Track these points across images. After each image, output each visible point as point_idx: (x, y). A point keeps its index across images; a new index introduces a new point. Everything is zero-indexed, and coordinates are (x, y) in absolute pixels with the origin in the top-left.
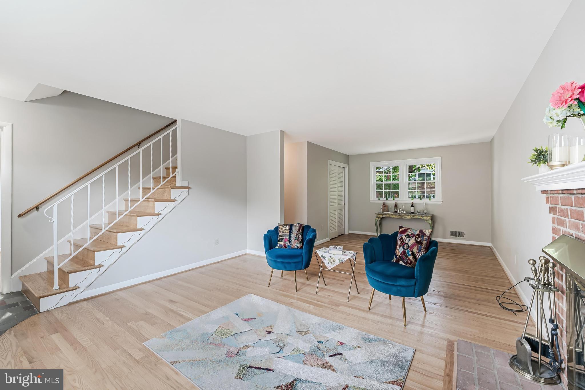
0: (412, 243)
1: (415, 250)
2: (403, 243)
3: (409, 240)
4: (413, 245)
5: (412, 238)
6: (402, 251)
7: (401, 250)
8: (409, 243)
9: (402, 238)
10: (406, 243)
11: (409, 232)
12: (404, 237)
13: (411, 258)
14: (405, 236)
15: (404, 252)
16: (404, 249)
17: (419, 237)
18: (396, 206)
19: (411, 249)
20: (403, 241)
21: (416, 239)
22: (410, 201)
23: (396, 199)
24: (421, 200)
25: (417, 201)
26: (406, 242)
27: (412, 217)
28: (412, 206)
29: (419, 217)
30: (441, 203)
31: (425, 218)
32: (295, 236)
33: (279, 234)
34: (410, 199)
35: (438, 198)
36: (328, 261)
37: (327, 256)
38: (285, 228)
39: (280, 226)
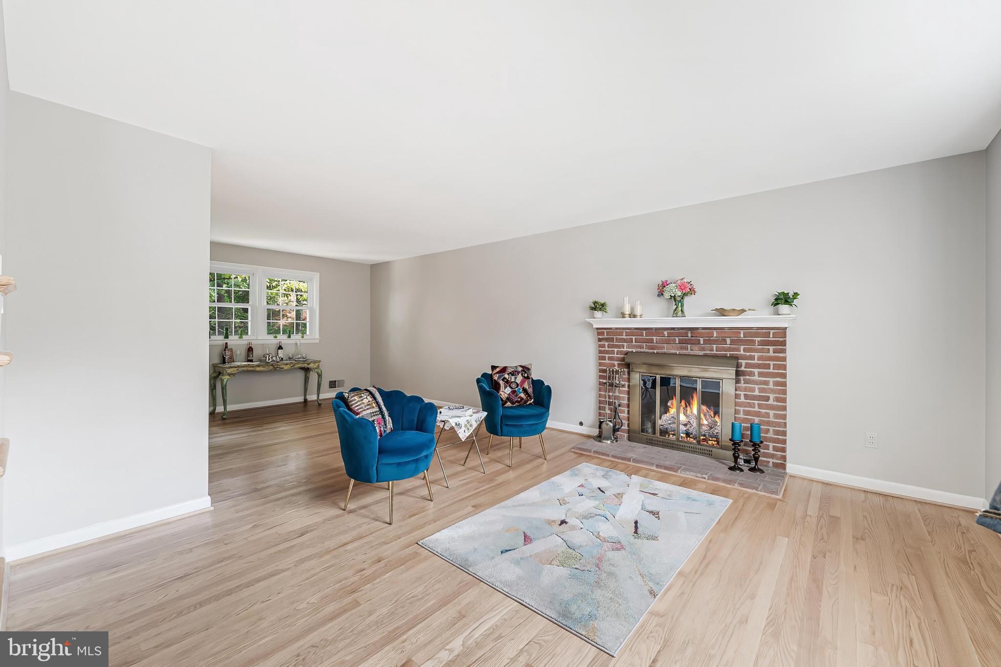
0: (520, 381)
1: (526, 386)
2: (508, 382)
3: (516, 378)
4: (523, 382)
5: (518, 375)
6: (509, 392)
7: (508, 390)
8: (517, 381)
9: (505, 378)
10: (512, 382)
11: (510, 370)
12: (506, 376)
13: (522, 395)
14: (508, 374)
15: (514, 392)
16: (512, 388)
17: (526, 373)
18: (250, 349)
19: (521, 386)
20: (508, 380)
21: (522, 375)
22: (271, 340)
23: (244, 337)
24: (289, 337)
25: (282, 338)
26: (513, 380)
27: (291, 367)
28: (280, 348)
29: (303, 366)
30: (318, 341)
31: (312, 365)
32: (384, 409)
33: (358, 414)
34: (271, 337)
35: (313, 332)
36: (463, 428)
37: (462, 421)
38: (367, 398)
39: (355, 398)
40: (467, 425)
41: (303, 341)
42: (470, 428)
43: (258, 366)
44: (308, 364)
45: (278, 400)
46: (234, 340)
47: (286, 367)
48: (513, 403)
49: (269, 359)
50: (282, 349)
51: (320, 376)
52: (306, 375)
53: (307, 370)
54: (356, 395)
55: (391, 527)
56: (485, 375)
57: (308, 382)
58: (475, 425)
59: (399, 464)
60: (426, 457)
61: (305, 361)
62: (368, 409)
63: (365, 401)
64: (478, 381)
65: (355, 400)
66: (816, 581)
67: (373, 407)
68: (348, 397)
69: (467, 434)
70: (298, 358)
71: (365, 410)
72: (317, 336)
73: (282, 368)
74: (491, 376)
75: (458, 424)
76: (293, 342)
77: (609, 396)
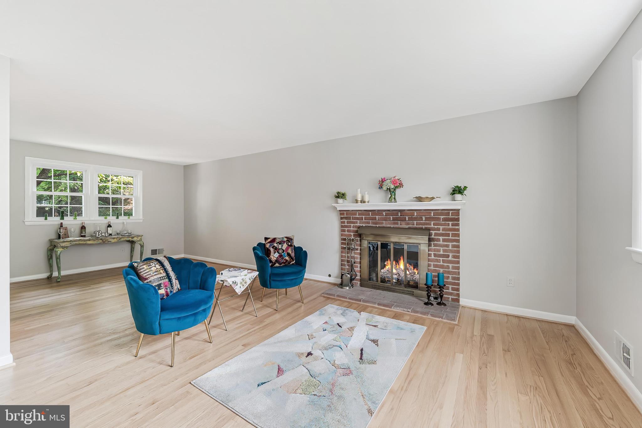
0: (285, 248)
1: (290, 251)
2: (276, 249)
3: (282, 246)
4: (287, 249)
5: (284, 244)
6: (278, 256)
7: (277, 255)
8: (283, 248)
9: (274, 246)
10: (280, 249)
11: (278, 241)
12: (275, 245)
13: (287, 258)
14: (277, 243)
15: (281, 256)
16: (279, 253)
17: (289, 242)
18: (83, 228)
19: (286, 252)
20: (276, 248)
21: (287, 243)
22: (102, 221)
23: (78, 218)
24: (118, 218)
25: (111, 219)
26: (280, 247)
27: (118, 240)
28: (109, 226)
29: (128, 239)
30: (142, 221)
31: (135, 239)
32: (172, 274)
33: (146, 279)
34: (102, 218)
35: (138, 215)
36: (239, 285)
37: (238, 280)
38: (155, 266)
39: (144, 266)
40: (243, 282)
41: (129, 221)
42: (245, 284)
43: (89, 240)
44: (132, 238)
45: (97, 267)
46: (69, 221)
47: (113, 241)
48: (280, 264)
49: (99, 235)
50: (111, 227)
51: (142, 246)
52: (132, 246)
53: (132, 243)
54: (145, 264)
55: (172, 368)
56: (260, 244)
57: (133, 251)
58: (249, 282)
59: (179, 318)
60: (204, 310)
61: (130, 235)
62: (155, 275)
63: (153, 269)
64: (254, 249)
65: (144, 268)
66: (482, 387)
67: (161, 273)
68: (137, 266)
69: (243, 289)
70: (125, 234)
71: (152, 276)
72: (141, 217)
73: (110, 241)
74: (264, 245)
75: (234, 282)
76: (121, 221)
77: (348, 256)
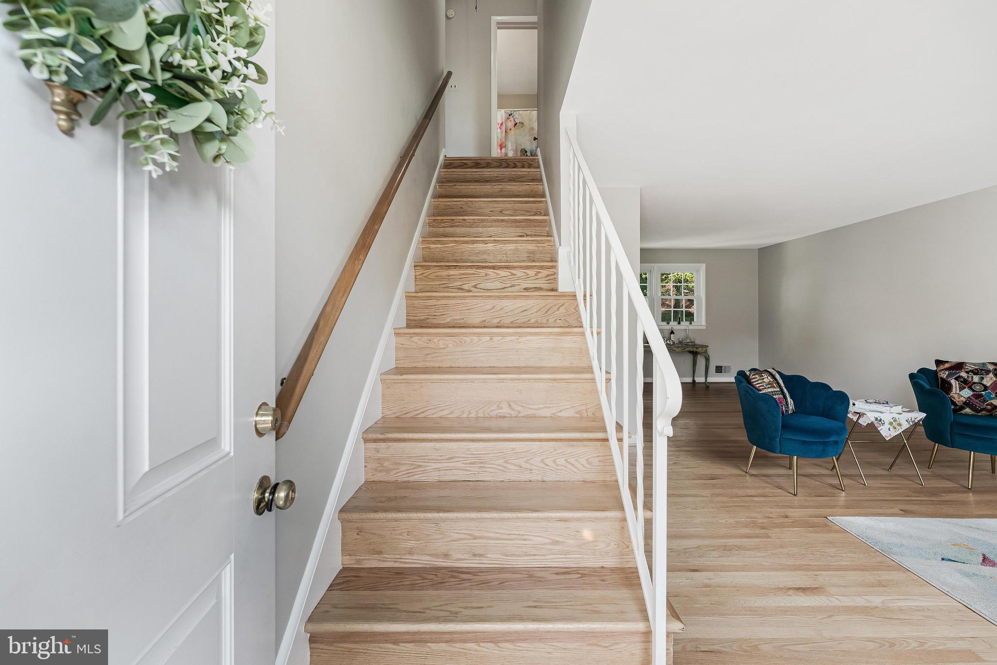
0: (991, 382)
2: (965, 382)
3: (982, 378)
5: (988, 374)
6: (969, 395)
7: (967, 393)
8: (984, 383)
9: (961, 377)
10: (975, 383)
11: (970, 368)
12: (964, 374)
14: (968, 372)
15: (978, 396)
16: (973, 391)
19: (994, 390)
20: (966, 380)
21: (994, 375)
24: (679, 323)
26: (976, 380)
27: (682, 350)
28: (672, 332)
29: (692, 349)
30: (705, 328)
31: (700, 350)
32: (785, 391)
33: (760, 390)
34: (665, 323)
35: (701, 320)
36: (887, 426)
37: (887, 417)
38: (767, 378)
39: (757, 376)
40: (894, 423)
41: (691, 327)
42: (898, 427)
44: (697, 348)
47: (678, 350)
50: (674, 334)
52: (694, 358)
53: (695, 354)
54: (757, 374)
55: (796, 498)
56: (923, 371)
57: (696, 365)
58: (905, 426)
59: (804, 442)
60: (836, 442)
61: (694, 345)
62: (769, 388)
63: (765, 380)
64: (912, 376)
65: (756, 378)
67: (774, 387)
68: (750, 375)
69: (894, 433)
70: (687, 343)
71: (766, 388)
72: (704, 323)
73: (675, 351)
74: (935, 372)
75: (879, 419)
76: (683, 328)
